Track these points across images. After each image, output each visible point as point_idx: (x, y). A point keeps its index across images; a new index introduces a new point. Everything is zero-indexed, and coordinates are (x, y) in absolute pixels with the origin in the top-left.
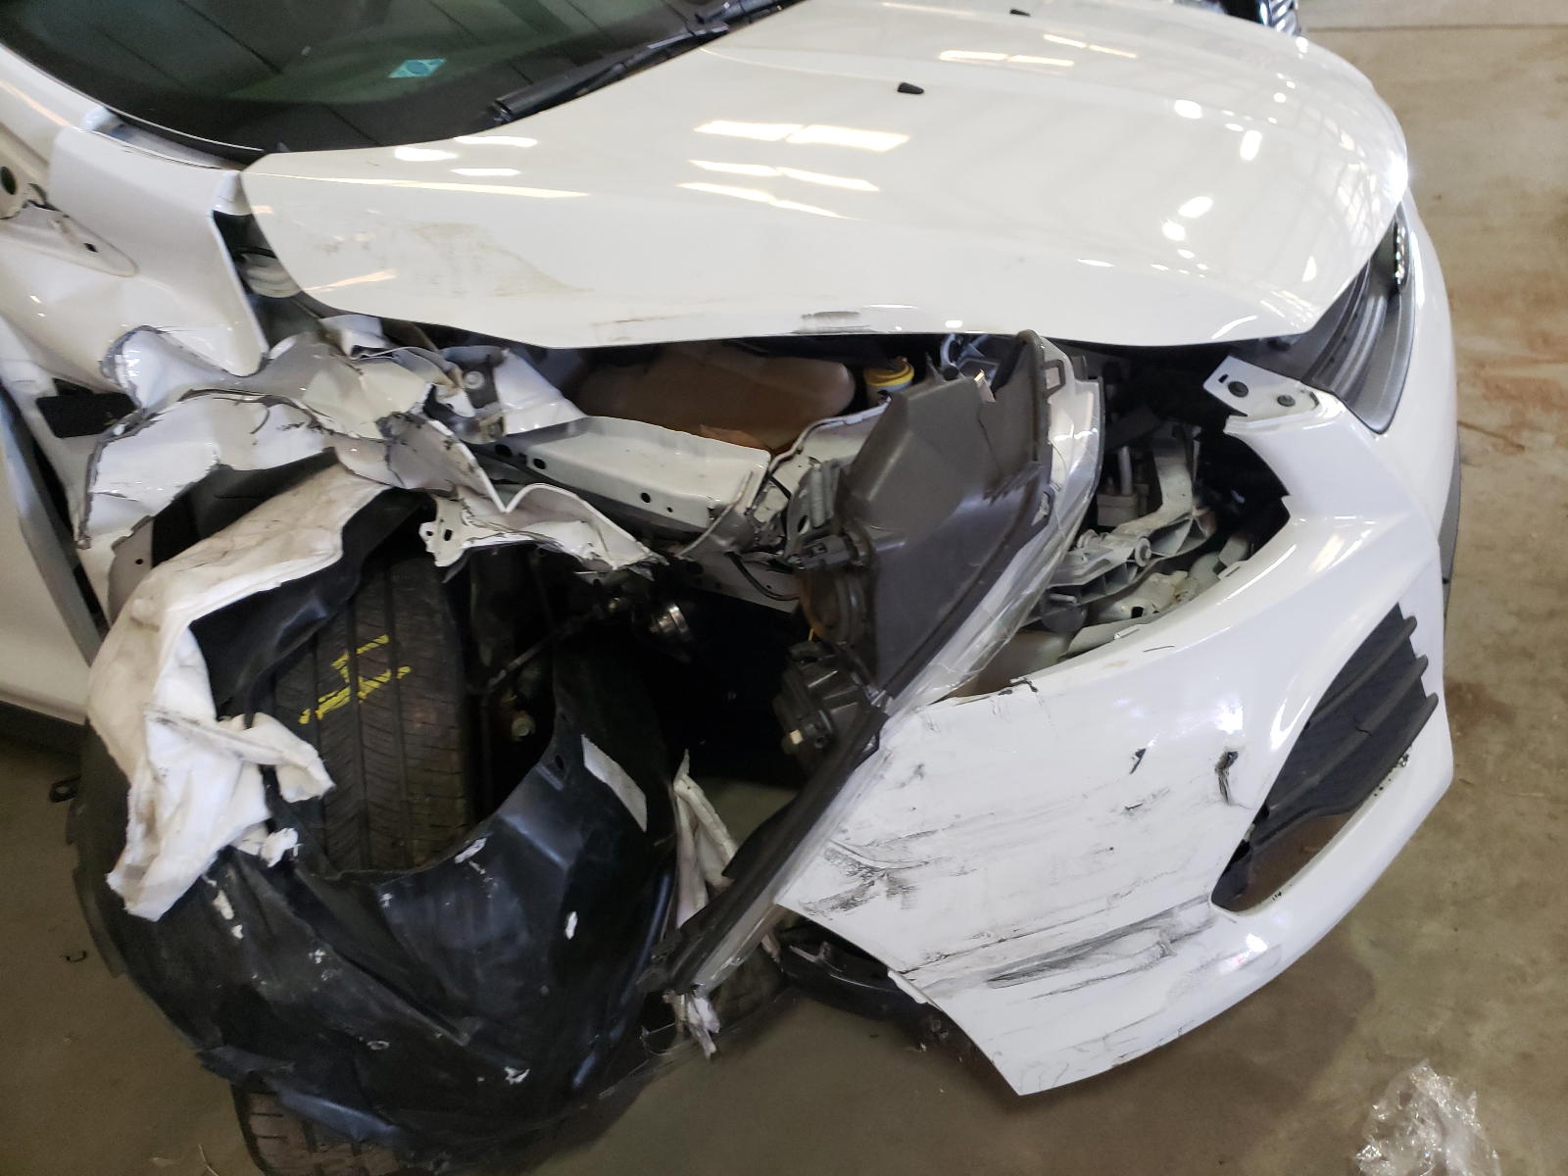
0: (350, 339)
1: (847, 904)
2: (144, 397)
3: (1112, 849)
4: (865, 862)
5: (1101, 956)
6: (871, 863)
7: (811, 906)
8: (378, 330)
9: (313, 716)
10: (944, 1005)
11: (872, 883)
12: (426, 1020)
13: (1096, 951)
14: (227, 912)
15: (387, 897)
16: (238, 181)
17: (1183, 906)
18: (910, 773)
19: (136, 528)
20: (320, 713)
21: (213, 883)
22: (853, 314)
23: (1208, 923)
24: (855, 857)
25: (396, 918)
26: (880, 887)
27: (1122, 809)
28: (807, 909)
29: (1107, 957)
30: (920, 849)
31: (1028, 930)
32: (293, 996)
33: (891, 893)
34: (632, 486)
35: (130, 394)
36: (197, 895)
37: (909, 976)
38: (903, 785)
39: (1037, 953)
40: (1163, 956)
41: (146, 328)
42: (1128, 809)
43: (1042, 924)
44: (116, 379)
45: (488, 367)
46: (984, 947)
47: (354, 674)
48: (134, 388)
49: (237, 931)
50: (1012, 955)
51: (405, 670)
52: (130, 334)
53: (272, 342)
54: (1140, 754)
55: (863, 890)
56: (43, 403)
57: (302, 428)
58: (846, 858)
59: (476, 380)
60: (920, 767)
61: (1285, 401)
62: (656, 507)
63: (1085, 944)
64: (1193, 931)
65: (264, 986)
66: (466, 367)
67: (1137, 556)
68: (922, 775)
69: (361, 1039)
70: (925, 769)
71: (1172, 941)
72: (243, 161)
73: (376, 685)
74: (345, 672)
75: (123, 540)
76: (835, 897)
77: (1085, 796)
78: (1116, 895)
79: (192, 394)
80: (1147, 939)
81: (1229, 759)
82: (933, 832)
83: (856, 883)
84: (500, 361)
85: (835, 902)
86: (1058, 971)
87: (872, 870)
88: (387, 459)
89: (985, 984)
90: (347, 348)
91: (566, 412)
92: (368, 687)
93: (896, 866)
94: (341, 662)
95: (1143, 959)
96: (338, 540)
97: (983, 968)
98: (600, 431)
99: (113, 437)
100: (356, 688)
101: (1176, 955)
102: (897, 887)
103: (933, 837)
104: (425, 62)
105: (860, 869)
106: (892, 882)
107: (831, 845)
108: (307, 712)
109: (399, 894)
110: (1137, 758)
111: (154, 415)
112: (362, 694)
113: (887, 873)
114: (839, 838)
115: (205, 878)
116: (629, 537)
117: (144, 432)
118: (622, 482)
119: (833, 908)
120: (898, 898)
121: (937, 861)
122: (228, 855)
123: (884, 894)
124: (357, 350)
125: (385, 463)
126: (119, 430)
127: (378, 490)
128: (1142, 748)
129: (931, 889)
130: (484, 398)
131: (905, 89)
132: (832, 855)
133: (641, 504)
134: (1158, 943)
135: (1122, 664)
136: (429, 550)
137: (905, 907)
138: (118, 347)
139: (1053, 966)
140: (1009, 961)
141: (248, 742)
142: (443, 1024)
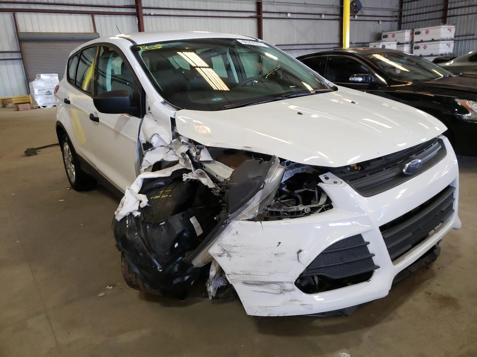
0: (182, 140)
1: (220, 256)
2: (154, 145)
3: (271, 262)
4: (224, 248)
5: (266, 286)
6: (225, 249)
7: (214, 254)
8: (188, 140)
9: (153, 198)
10: (234, 285)
11: (225, 253)
12: (147, 251)
13: (266, 285)
14: (127, 223)
15: (148, 227)
16: (176, 112)
17: (286, 282)
18: (235, 233)
19: (149, 167)
20: (154, 198)
21: (128, 218)
22: (251, 148)
23: (293, 290)
24: (223, 246)
25: (148, 231)
26: (226, 254)
27: (274, 254)
28: (213, 255)
29: (268, 287)
30: (235, 249)
31: (252, 274)
32: (130, 239)
33: (228, 256)
34: (215, 173)
35: (152, 144)
36: (125, 218)
37: (228, 275)
38: (234, 235)
39: (253, 280)
40: (281, 293)
41: (157, 134)
42: (275, 254)
43: (255, 274)
44: (151, 141)
45: (201, 149)
46: (243, 274)
47: (162, 194)
48: (153, 143)
49: (127, 226)
50: (248, 279)
51: (170, 196)
52: (154, 134)
53: (173, 139)
54: (280, 243)
55: (223, 254)
56: (144, 144)
57: (174, 155)
58: (221, 246)
59: (198, 151)
60: (237, 232)
61: (335, 182)
62: (218, 178)
63: (263, 282)
64: (289, 290)
65: (128, 236)
66: (198, 148)
67: (305, 210)
68: (238, 234)
69: (139, 252)
70: (238, 233)
71: (284, 290)
72: (179, 109)
73: (165, 196)
74: (161, 193)
75: (146, 169)
76: (218, 254)
77: (267, 248)
78: (271, 273)
79: (162, 146)
80: (277, 287)
81: (300, 251)
82: (238, 246)
83: (222, 252)
84: (203, 148)
85: (218, 255)
86: (257, 286)
87: (225, 250)
88: (185, 163)
89: (242, 283)
90: (181, 141)
91: (210, 159)
92: (163, 196)
93: (229, 251)
94: (161, 192)
95: (276, 292)
96: (171, 173)
97: (242, 279)
98: (215, 164)
99: (149, 151)
100: (162, 196)
101: (284, 294)
102: (229, 256)
103: (237, 247)
104: (219, 98)
105: (223, 249)
106: (228, 254)
107: (219, 243)
108: (152, 197)
109: (150, 227)
110: (279, 244)
111: (155, 148)
112: (162, 197)
113: (227, 252)
114: (221, 242)
115: (127, 217)
116: (212, 182)
117: (153, 151)
118: (214, 172)
119: (217, 256)
120: (229, 258)
121: (237, 252)
122: (131, 214)
123: (226, 256)
124: (183, 142)
125: (184, 163)
126: (150, 150)
127: (182, 168)
128: (280, 242)
129: (235, 258)
130: (198, 154)
131: (299, 113)
132: (219, 245)
133: (216, 177)
134: (280, 289)
135: (280, 223)
136: (183, 178)
137: (230, 260)
138: (153, 136)
139: (256, 284)
140: (247, 280)
141: (138, 196)
142: (149, 252)
